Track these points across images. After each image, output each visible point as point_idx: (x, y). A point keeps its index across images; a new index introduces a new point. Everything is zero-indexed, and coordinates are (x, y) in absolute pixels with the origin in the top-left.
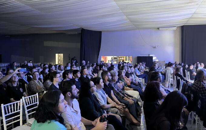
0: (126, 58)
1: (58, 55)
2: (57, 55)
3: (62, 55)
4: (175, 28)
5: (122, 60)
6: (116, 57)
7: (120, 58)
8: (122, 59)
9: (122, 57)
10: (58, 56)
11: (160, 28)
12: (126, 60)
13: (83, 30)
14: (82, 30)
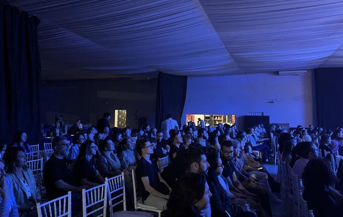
0: (224, 117)
1: (119, 112)
2: (116, 111)
3: (125, 112)
4: (304, 71)
5: (218, 121)
6: (209, 116)
7: (215, 117)
8: (219, 119)
9: (218, 117)
10: (117, 114)
11: (280, 72)
12: (225, 120)
13: (161, 74)
14: (159, 75)
